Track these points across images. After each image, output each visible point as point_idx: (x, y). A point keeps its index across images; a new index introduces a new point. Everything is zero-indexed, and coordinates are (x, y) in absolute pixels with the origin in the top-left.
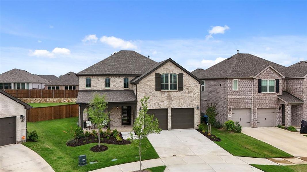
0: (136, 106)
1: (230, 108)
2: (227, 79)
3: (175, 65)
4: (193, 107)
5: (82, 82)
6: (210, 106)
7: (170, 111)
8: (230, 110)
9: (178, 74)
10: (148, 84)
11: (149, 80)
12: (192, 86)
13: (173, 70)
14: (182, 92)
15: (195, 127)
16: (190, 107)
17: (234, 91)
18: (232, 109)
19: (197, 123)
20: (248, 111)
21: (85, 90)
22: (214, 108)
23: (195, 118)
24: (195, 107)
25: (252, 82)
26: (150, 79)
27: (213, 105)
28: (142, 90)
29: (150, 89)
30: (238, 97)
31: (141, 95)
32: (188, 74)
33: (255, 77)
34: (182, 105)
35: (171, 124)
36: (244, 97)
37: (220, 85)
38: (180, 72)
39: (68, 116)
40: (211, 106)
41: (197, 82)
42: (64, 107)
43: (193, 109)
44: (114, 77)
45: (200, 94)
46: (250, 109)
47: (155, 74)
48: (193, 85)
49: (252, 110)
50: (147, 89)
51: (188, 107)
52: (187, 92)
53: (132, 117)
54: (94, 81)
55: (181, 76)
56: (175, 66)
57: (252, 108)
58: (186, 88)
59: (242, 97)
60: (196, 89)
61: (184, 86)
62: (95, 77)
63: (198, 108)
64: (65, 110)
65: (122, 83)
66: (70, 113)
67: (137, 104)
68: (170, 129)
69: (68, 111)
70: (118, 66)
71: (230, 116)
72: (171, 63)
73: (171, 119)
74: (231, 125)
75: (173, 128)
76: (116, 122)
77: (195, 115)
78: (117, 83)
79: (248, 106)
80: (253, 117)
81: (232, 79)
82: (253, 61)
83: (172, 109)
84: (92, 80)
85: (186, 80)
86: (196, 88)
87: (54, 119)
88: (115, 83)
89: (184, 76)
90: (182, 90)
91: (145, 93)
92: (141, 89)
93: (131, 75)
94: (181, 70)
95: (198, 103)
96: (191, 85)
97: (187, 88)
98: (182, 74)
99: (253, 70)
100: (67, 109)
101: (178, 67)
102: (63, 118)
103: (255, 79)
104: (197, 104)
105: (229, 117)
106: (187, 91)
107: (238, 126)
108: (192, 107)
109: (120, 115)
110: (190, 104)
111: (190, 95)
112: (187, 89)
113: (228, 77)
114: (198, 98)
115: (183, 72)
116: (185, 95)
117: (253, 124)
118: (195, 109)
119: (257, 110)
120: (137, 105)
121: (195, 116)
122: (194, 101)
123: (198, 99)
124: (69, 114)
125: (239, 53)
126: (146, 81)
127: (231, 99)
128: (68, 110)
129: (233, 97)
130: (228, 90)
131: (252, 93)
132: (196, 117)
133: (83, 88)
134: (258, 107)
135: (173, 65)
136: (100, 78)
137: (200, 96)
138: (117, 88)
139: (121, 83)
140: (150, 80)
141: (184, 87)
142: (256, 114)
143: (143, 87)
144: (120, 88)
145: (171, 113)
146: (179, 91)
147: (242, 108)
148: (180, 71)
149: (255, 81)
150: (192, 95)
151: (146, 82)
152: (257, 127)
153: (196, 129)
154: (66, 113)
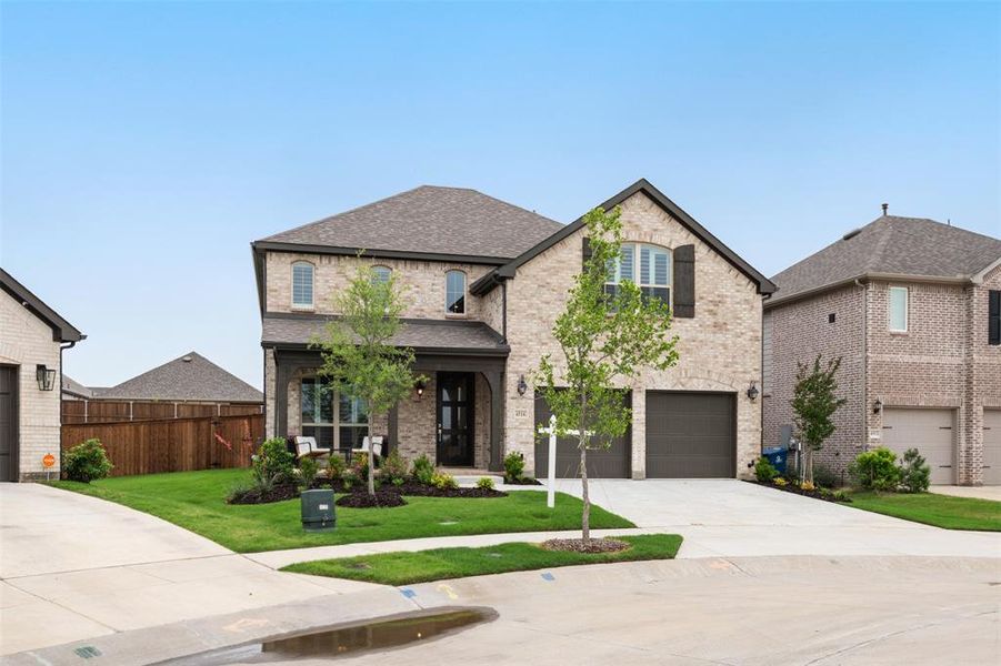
0: (503, 375)
1: (878, 403)
2: (865, 281)
3: (660, 210)
4: (731, 390)
5: (280, 279)
6: (810, 373)
7: (639, 401)
8: (876, 411)
9: (673, 247)
10: (554, 281)
11: (557, 265)
12: (728, 300)
13: (655, 230)
14: (687, 323)
15: (739, 472)
16: (721, 390)
17: (894, 335)
18: (886, 408)
19: (750, 454)
20: (945, 420)
21: (288, 311)
22: (829, 381)
23: (739, 435)
24: (741, 388)
25: (964, 303)
26: (563, 262)
27: (824, 363)
28: (530, 306)
29: (559, 303)
30: (907, 358)
31: (525, 328)
32: (712, 251)
33: (978, 279)
34: (690, 378)
35: (644, 454)
36: (933, 360)
37: (832, 318)
38: (684, 242)
39: (204, 462)
40: (817, 368)
41: (749, 287)
42: (189, 426)
43: (731, 397)
44: (408, 266)
45: (760, 334)
46: (953, 411)
47: (581, 241)
48: (732, 297)
49: (962, 416)
50: (548, 303)
51: (713, 389)
52: (708, 326)
53: (477, 432)
54: (327, 276)
55: (684, 258)
56: (664, 215)
57: (963, 407)
58: (705, 307)
59: (925, 359)
60: (745, 315)
61: (697, 297)
62: (330, 262)
63: (751, 393)
64: (190, 440)
65: (438, 290)
66: (213, 452)
67: (509, 361)
68: (639, 473)
69: (204, 443)
70: (420, 228)
71: (874, 435)
72: (647, 202)
73: (644, 435)
74: (886, 464)
75: (652, 472)
76: (414, 449)
77: (739, 423)
78: (417, 292)
79: (946, 397)
80: (963, 445)
81: (885, 282)
82: (948, 239)
83: (647, 391)
84: (318, 272)
85: (706, 274)
86: (745, 309)
87: (149, 473)
88: (409, 289)
89: (696, 258)
90: (691, 315)
91: (541, 318)
92: (524, 303)
93: (477, 260)
94: (685, 233)
95: (754, 372)
96: (726, 296)
97: (712, 308)
98: (690, 249)
99: (963, 261)
100: (198, 436)
101: (673, 221)
102: (181, 470)
103: (975, 289)
104: (748, 377)
105: (874, 441)
106: (709, 320)
107: (916, 466)
108: (727, 389)
109: (428, 424)
110: (721, 375)
111: (720, 338)
112: (710, 311)
113: (871, 273)
114: (754, 352)
115: (692, 240)
116: (701, 336)
117: (963, 470)
118: (739, 399)
119: (981, 413)
120: (509, 369)
121: (741, 425)
122: (737, 363)
123: (754, 358)
124: (208, 454)
125: (888, 214)
126: (544, 271)
127: (880, 364)
128: (204, 437)
129: (887, 358)
130: (870, 328)
131: (964, 346)
132: (745, 430)
133: (284, 302)
134: (988, 401)
135: (656, 210)
136: (349, 267)
137: (759, 344)
138: (418, 313)
139: (432, 290)
140: (561, 265)
141: (697, 304)
142: (980, 430)
143: (533, 296)
144: (429, 314)
145: (644, 410)
146: (677, 319)
147: (922, 404)
148: (682, 238)
149: (976, 294)
150: (729, 338)
151: (545, 273)
152: (980, 485)
153: (745, 478)
154: (198, 451)
